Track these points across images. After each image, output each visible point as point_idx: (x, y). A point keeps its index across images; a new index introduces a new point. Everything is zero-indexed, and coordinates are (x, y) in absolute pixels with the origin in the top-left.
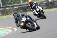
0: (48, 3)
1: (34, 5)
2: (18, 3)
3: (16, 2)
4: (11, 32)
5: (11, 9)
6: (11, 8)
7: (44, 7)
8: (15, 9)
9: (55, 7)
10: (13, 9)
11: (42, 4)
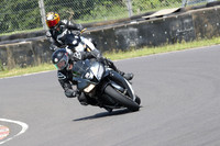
0: (146, 27)
1: (65, 32)
2: (32, 26)
3: (26, 23)
4: (5, 138)
5: (4, 49)
6: (7, 45)
7: (133, 39)
8: (19, 50)
9: (173, 41)
10: (11, 47)
11: (123, 27)
